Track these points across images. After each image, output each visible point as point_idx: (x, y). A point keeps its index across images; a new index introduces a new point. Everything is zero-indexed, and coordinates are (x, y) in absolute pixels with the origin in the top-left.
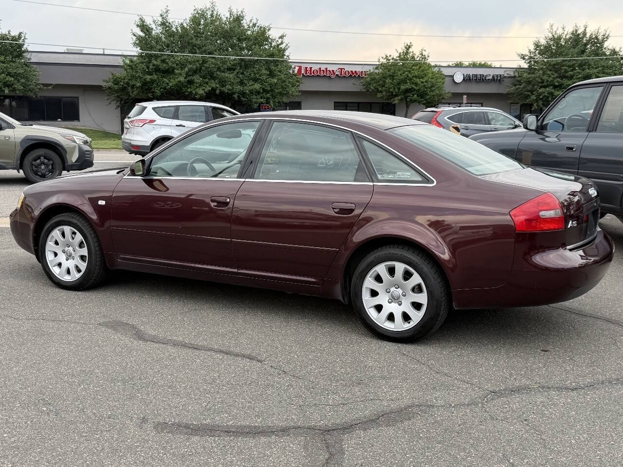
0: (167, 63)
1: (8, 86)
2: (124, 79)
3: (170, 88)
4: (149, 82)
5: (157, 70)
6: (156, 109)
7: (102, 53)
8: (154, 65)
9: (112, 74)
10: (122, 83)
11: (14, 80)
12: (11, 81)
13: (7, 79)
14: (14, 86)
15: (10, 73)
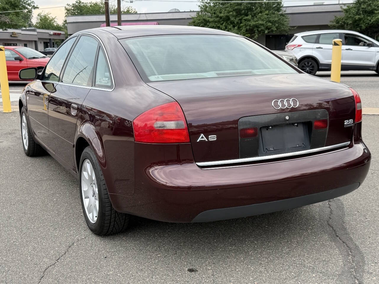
0: (371, 6)
1: (269, 29)
2: (342, 19)
3: (372, 23)
4: (357, 20)
5: (365, 12)
6: (304, 37)
7: (338, 3)
8: (363, 8)
9: (335, 17)
10: (341, 22)
11: (272, 25)
12: (270, 25)
13: (268, 25)
14: (271, 29)
15: (270, 21)
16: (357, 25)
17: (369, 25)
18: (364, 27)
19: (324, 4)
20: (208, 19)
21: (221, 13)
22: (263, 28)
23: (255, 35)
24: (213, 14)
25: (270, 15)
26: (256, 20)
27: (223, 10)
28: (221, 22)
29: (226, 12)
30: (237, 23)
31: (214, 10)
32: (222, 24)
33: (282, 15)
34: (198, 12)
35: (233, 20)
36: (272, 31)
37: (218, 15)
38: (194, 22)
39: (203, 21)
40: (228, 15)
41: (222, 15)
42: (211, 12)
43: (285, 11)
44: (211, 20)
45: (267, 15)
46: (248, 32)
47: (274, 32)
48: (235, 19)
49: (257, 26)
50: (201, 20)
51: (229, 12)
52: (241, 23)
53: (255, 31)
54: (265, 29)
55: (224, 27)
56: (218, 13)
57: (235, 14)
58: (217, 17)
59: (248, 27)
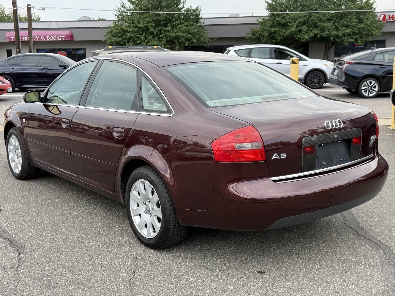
0: (285, 19)
1: (189, 40)
2: (258, 32)
3: (287, 36)
4: (273, 33)
5: (280, 24)
6: (237, 52)
7: (252, 16)
8: (277, 21)
9: (252, 29)
11: (192, 37)
12: (190, 37)
13: (188, 36)
14: (192, 40)
15: (190, 32)
16: (272, 37)
17: (284, 38)
18: (279, 39)
19: (239, 16)
20: (126, 29)
21: (139, 23)
22: (183, 40)
23: (176, 46)
24: (132, 24)
25: (189, 27)
26: (176, 32)
27: (142, 20)
28: (140, 32)
29: (145, 22)
30: (157, 34)
31: (132, 20)
32: (141, 35)
33: (200, 26)
34: (114, 21)
35: (152, 31)
36: (192, 42)
37: (137, 25)
38: (111, 32)
39: (121, 31)
40: (147, 25)
41: (140, 25)
42: (130, 22)
43: (203, 23)
44: (130, 30)
45: (187, 26)
46: (168, 43)
47: (194, 44)
48: (155, 30)
49: (177, 38)
50: (119, 30)
51: (148, 23)
52: (161, 34)
53: (176, 42)
54: (185, 41)
55: (144, 38)
56: (137, 23)
57: (154, 24)
58: (136, 27)
59: (168, 38)
